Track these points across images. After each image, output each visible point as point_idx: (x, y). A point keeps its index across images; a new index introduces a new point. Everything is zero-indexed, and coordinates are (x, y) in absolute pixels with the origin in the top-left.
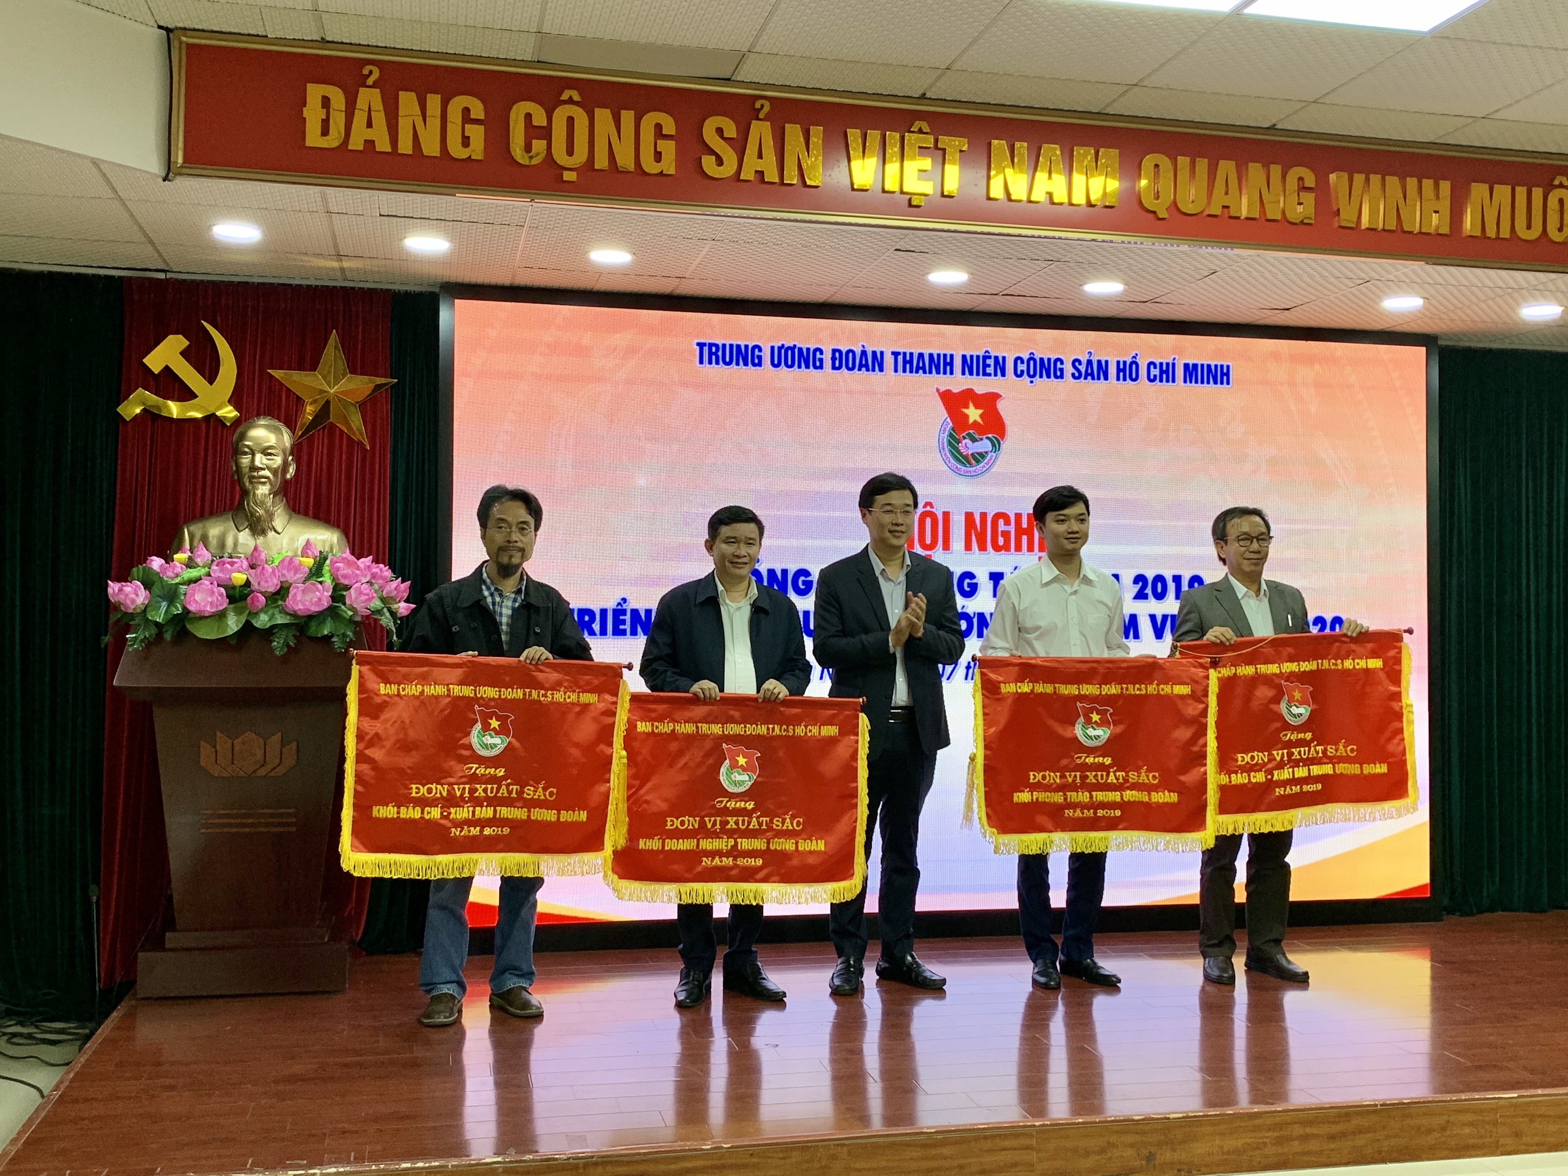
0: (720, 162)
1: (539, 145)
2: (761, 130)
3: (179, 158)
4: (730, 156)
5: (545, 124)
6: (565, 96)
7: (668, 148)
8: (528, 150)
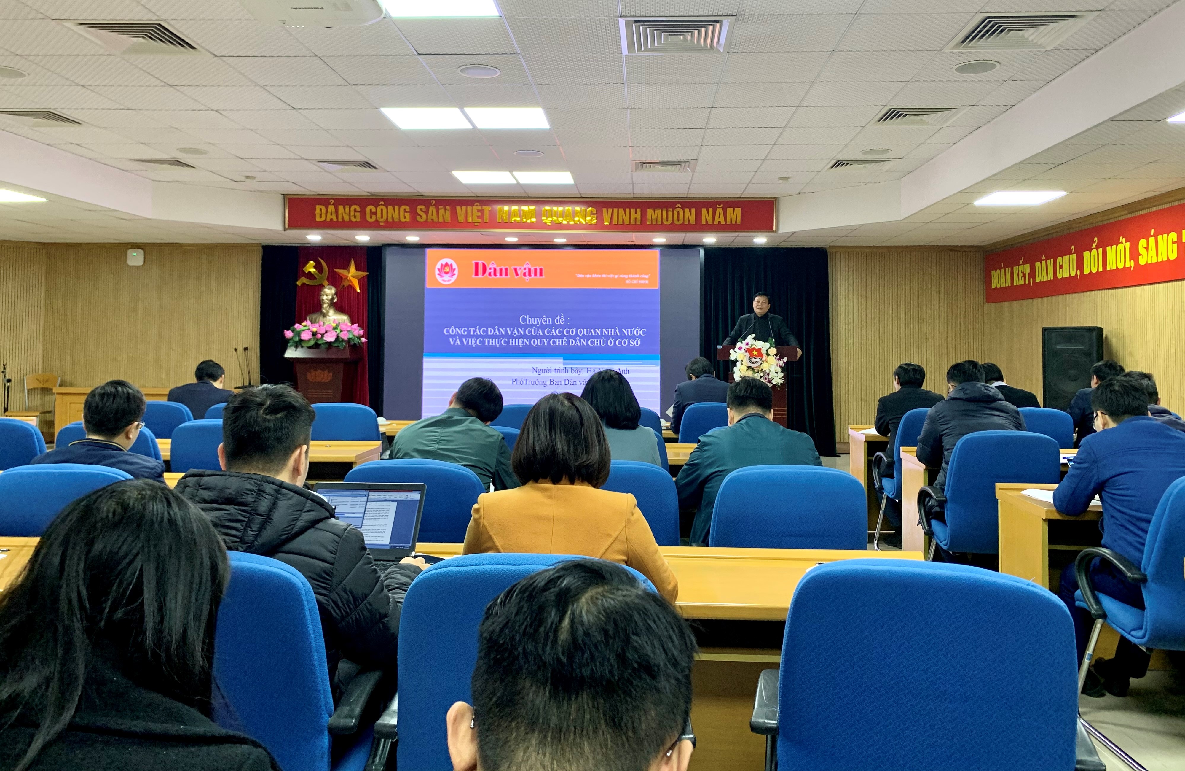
0: (422, 217)
1: (374, 217)
2: (432, 209)
3: (287, 226)
4: (424, 216)
5: (375, 211)
6: (380, 203)
7: (408, 215)
8: (371, 218)
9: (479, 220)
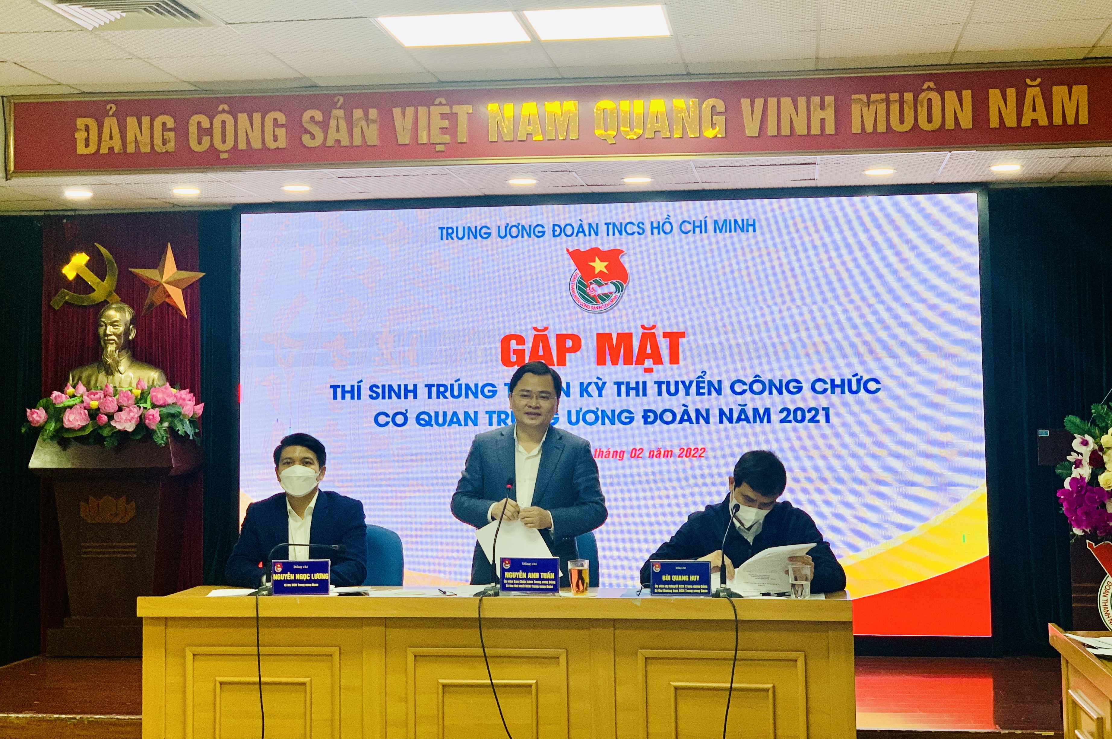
0: (313, 137)
1: (206, 140)
2: (338, 115)
3: (13, 168)
4: (319, 133)
5: (208, 126)
6: (220, 108)
7: (281, 133)
8: (200, 143)
9: (447, 138)
